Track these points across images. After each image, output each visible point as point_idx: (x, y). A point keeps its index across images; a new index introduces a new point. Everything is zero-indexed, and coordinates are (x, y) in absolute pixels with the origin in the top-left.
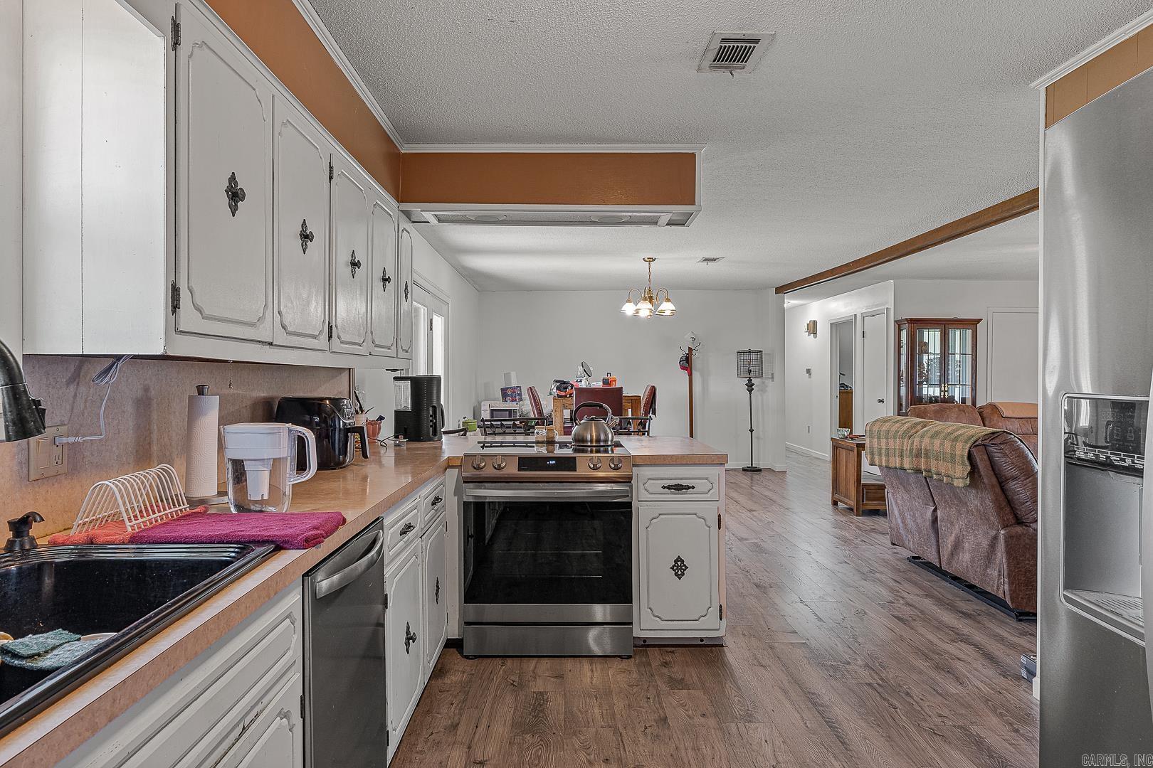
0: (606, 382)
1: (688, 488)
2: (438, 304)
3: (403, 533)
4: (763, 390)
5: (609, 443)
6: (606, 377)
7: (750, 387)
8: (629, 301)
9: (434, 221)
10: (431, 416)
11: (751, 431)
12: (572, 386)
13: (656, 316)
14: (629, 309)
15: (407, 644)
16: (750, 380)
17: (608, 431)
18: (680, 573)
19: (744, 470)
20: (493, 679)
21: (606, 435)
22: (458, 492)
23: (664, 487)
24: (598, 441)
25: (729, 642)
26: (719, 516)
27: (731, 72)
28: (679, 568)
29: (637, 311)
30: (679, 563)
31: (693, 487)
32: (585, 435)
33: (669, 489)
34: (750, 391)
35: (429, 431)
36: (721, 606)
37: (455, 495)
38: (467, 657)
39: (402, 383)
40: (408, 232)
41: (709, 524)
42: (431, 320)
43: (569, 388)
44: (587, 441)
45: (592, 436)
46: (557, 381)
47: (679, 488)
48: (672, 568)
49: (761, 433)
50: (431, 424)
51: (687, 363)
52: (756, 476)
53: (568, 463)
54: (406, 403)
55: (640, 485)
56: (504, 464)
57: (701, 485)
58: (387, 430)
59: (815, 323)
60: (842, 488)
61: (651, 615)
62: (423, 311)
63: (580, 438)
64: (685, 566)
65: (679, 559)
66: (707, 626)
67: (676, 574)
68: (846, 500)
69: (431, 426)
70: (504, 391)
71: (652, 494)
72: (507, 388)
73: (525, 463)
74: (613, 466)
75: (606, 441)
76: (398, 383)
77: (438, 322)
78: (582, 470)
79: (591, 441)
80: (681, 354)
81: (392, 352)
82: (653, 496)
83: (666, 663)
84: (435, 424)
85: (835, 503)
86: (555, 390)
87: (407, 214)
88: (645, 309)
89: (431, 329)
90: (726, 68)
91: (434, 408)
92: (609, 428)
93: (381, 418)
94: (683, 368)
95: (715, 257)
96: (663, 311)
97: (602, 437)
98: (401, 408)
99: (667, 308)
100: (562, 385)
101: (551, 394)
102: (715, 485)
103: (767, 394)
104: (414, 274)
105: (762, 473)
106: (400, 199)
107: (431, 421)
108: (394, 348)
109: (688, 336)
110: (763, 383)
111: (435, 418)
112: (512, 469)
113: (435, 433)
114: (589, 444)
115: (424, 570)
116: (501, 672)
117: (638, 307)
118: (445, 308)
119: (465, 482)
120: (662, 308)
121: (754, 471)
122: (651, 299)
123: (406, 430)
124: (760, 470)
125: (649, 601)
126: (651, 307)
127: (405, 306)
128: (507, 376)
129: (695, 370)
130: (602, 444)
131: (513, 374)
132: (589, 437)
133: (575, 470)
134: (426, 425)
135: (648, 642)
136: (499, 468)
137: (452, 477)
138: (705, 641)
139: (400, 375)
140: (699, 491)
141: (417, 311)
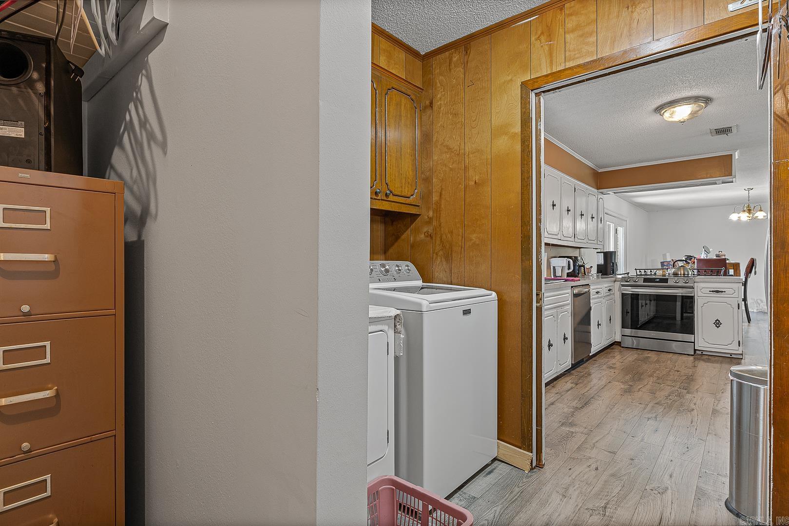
0: (717, 256)
1: (722, 292)
2: (620, 220)
3: (597, 293)
5: (690, 276)
8: (734, 213)
10: (612, 266)
12: (696, 258)
13: (753, 219)
14: (734, 217)
15: (598, 326)
18: (718, 325)
21: (688, 272)
22: (620, 290)
23: (710, 291)
24: (684, 274)
25: (745, 356)
26: (739, 304)
27: (727, 134)
28: (718, 323)
29: (739, 217)
31: (725, 292)
33: (712, 292)
36: (739, 341)
38: (622, 347)
39: (600, 254)
40: (602, 198)
41: (733, 307)
42: (617, 229)
43: (693, 259)
44: (679, 275)
46: (687, 256)
47: (718, 292)
48: (721, 324)
53: (666, 281)
54: (602, 262)
55: (699, 290)
56: (637, 280)
57: (729, 291)
58: (594, 271)
61: (704, 341)
62: (612, 226)
63: (675, 273)
65: (717, 320)
66: (731, 349)
67: (716, 326)
69: (612, 270)
70: (662, 263)
71: (704, 293)
72: (664, 262)
74: (684, 282)
75: (688, 275)
76: (598, 254)
77: (621, 230)
78: (670, 283)
81: (595, 242)
84: (614, 269)
87: (602, 193)
88: (744, 217)
89: (616, 233)
91: (613, 263)
93: (591, 267)
96: (757, 217)
97: (686, 273)
98: (599, 263)
99: (760, 214)
102: (737, 291)
104: (605, 209)
106: (599, 188)
107: (612, 268)
108: (596, 240)
111: (614, 267)
112: (641, 283)
113: (613, 273)
118: (625, 223)
119: (623, 286)
120: (756, 215)
122: (749, 211)
123: (601, 271)
125: (702, 335)
126: (749, 215)
127: (600, 226)
130: (686, 276)
131: (668, 255)
132: (680, 273)
133: (667, 283)
134: (609, 270)
135: (704, 353)
136: (635, 282)
137: (617, 284)
138: (733, 356)
139: (599, 251)
140: (728, 293)
141: (609, 226)
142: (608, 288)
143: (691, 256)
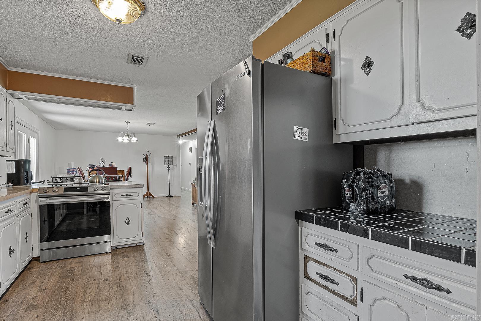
0: (111, 165)
1: (131, 195)
2: (33, 133)
3: (7, 212)
4: (173, 170)
5: (103, 183)
6: (111, 164)
7: (169, 168)
8: (120, 136)
9: (25, 99)
10: (26, 175)
11: (169, 183)
12: (96, 167)
13: (131, 142)
14: (120, 139)
15: (10, 254)
16: (169, 166)
17: (103, 179)
18: (128, 223)
19: (167, 196)
20: (53, 267)
21: (102, 180)
22: (37, 201)
23: (122, 196)
24: (99, 182)
25: (146, 243)
26: (141, 204)
27: (138, 65)
28: (128, 221)
29: (123, 140)
30: (128, 220)
31: (132, 195)
32: (94, 180)
33: (124, 196)
34: (169, 170)
35: (25, 181)
36: (142, 232)
37: (36, 203)
38: (41, 262)
39: (11, 162)
40: (12, 102)
41: (138, 206)
42: (28, 139)
43: (95, 167)
44: (95, 182)
45: (96, 180)
46: (90, 165)
47: (127, 196)
48: (125, 222)
49: (173, 184)
50: (26, 178)
51: (146, 160)
52: (171, 198)
53: (86, 189)
54: (13, 170)
55: (113, 195)
56: (57, 190)
57: (135, 194)
59: (191, 148)
60: (194, 199)
61: (118, 238)
62: (24, 136)
63: (92, 181)
64: (130, 220)
65: (128, 219)
66: (137, 239)
67: (127, 224)
68: (196, 202)
69: (26, 179)
70: (68, 170)
71: (118, 198)
72: (70, 169)
73: (66, 189)
74: (102, 189)
75: (102, 182)
76: (9, 162)
77: (33, 141)
78: (90, 191)
79: (96, 182)
80: (144, 157)
81: (4, 149)
82: (118, 199)
83: (123, 252)
84: (28, 178)
85: (193, 204)
86: (89, 168)
87: (12, 95)
88: (126, 140)
89: (28, 143)
90: (136, 64)
91: (27, 172)
92: (104, 178)
94: (144, 162)
95: (152, 123)
96: (133, 141)
98: (10, 172)
99: (135, 140)
100: (92, 166)
101: (87, 170)
102: (140, 194)
103: (174, 171)
104: (16, 118)
105: (173, 197)
106: (7, 88)
107: (25, 177)
108: (5, 147)
109: (146, 151)
110: (173, 167)
111: (28, 176)
112: (62, 192)
113: (28, 182)
114: (95, 183)
115: (19, 228)
116: (57, 264)
117: (123, 139)
118: (36, 135)
119: (40, 198)
120: (132, 139)
121: (170, 197)
122: (128, 136)
123: (13, 181)
124: (172, 196)
125: (117, 233)
126: (128, 139)
127: (11, 131)
128: (70, 164)
129: (149, 162)
130: (100, 183)
131: (72, 163)
132: (95, 181)
133: (88, 191)
134: (23, 179)
135: (118, 247)
136: (55, 192)
137: (34, 196)
138: (138, 244)
139: (9, 158)
140: (134, 196)
141: (20, 135)
142: (23, 202)
143: (93, 165)
